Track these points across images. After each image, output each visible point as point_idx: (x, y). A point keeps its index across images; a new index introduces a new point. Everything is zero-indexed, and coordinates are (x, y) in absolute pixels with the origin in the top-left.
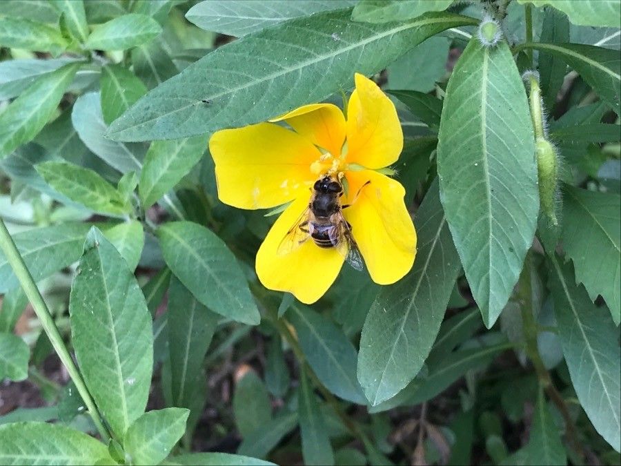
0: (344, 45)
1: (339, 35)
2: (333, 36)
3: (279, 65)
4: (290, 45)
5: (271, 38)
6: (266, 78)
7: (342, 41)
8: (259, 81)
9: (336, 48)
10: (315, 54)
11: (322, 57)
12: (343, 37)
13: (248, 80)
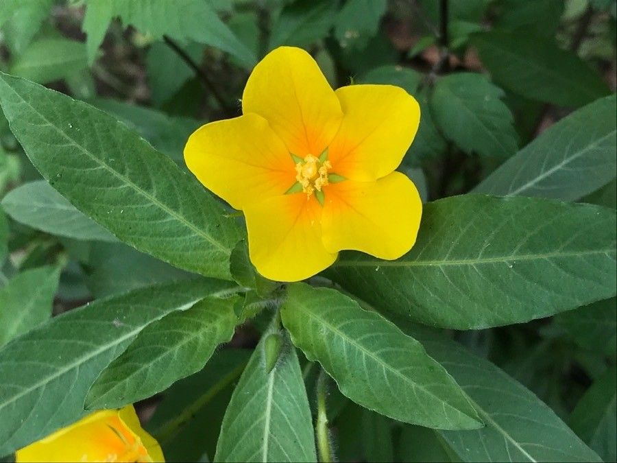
0: (128, 330)
1: (121, 319)
2: (115, 322)
3: (52, 366)
4: (64, 341)
5: (40, 338)
6: (37, 386)
7: (126, 326)
8: (28, 390)
9: (118, 335)
10: (95, 346)
11: (103, 348)
12: (126, 322)
13: (15, 391)
